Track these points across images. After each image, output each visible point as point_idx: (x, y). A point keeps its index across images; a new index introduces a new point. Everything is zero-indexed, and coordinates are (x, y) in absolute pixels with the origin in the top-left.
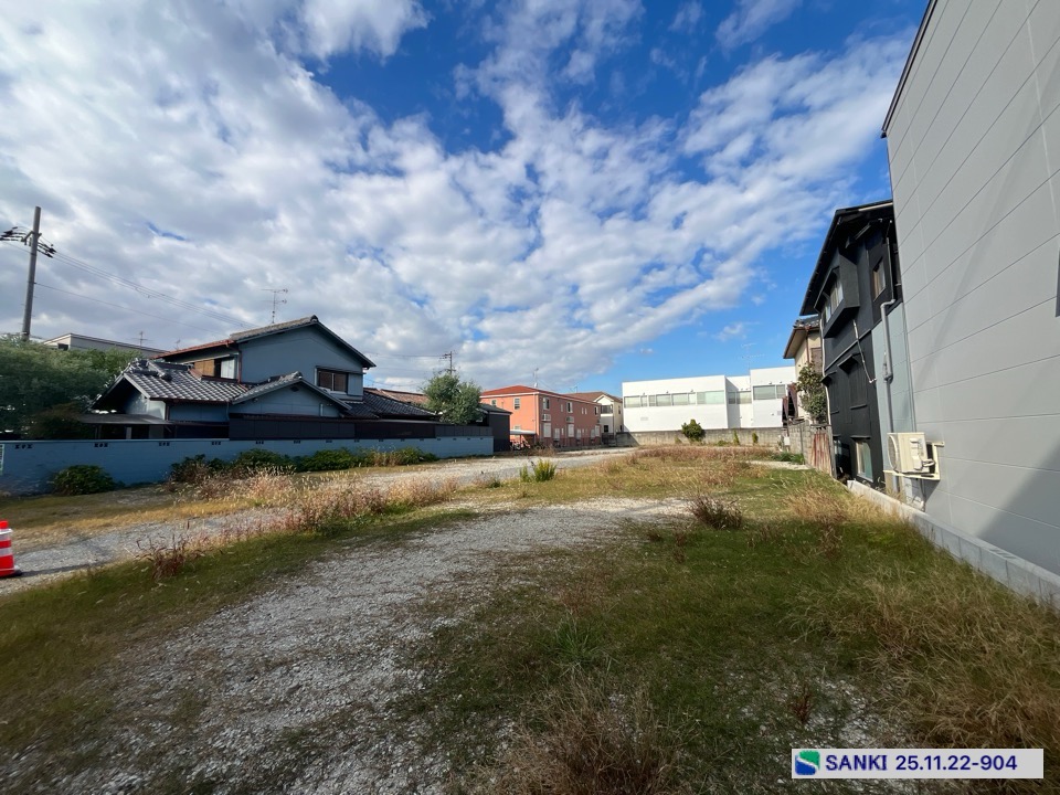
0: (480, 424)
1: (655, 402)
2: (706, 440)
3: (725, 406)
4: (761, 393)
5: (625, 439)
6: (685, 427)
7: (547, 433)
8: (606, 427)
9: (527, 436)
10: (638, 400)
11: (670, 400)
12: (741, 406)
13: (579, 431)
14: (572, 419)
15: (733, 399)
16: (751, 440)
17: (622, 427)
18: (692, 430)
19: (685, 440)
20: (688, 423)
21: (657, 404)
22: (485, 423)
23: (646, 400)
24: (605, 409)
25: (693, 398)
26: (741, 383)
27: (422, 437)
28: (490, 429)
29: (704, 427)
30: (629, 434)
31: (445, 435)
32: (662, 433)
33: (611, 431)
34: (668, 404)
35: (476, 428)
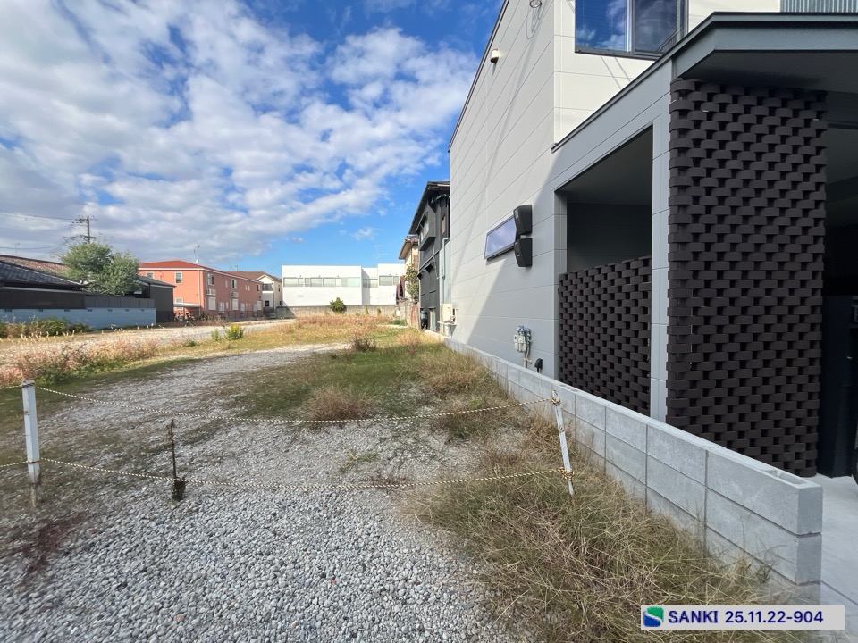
0: (138, 296)
1: (309, 283)
2: (347, 313)
3: (360, 289)
4: (384, 280)
5: (285, 312)
6: (332, 304)
7: (212, 306)
8: (267, 302)
9: (190, 309)
10: (295, 281)
11: (321, 282)
12: (371, 289)
13: (243, 305)
14: (236, 295)
15: (366, 284)
16: (377, 312)
17: (281, 303)
18: (337, 306)
19: (332, 313)
20: (335, 300)
21: (311, 285)
22: (146, 295)
23: (302, 281)
24: (266, 287)
25: (339, 282)
26: (371, 272)
27: (67, 308)
28: (151, 301)
29: (345, 304)
30: (287, 308)
31: (97, 306)
32: (315, 308)
33: (271, 305)
34: (320, 285)
35: (134, 300)
